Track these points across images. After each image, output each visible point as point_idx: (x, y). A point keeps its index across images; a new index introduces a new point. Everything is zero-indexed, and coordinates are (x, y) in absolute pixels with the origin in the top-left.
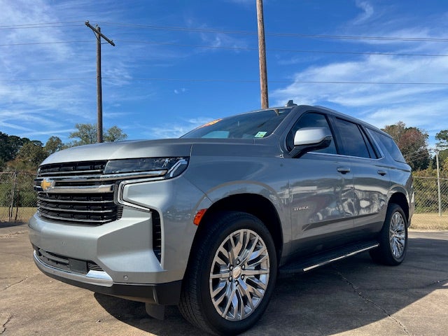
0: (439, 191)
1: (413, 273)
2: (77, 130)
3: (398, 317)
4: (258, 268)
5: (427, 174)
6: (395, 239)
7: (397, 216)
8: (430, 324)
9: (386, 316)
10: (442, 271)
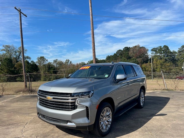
0: (152, 72)
1: (147, 111)
2: (4, 48)
3: (145, 126)
4: (109, 117)
5: (148, 65)
6: (142, 100)
7: (142, 93)
8: (153, 128)
9: (142, 126)
10: (155, 109)
